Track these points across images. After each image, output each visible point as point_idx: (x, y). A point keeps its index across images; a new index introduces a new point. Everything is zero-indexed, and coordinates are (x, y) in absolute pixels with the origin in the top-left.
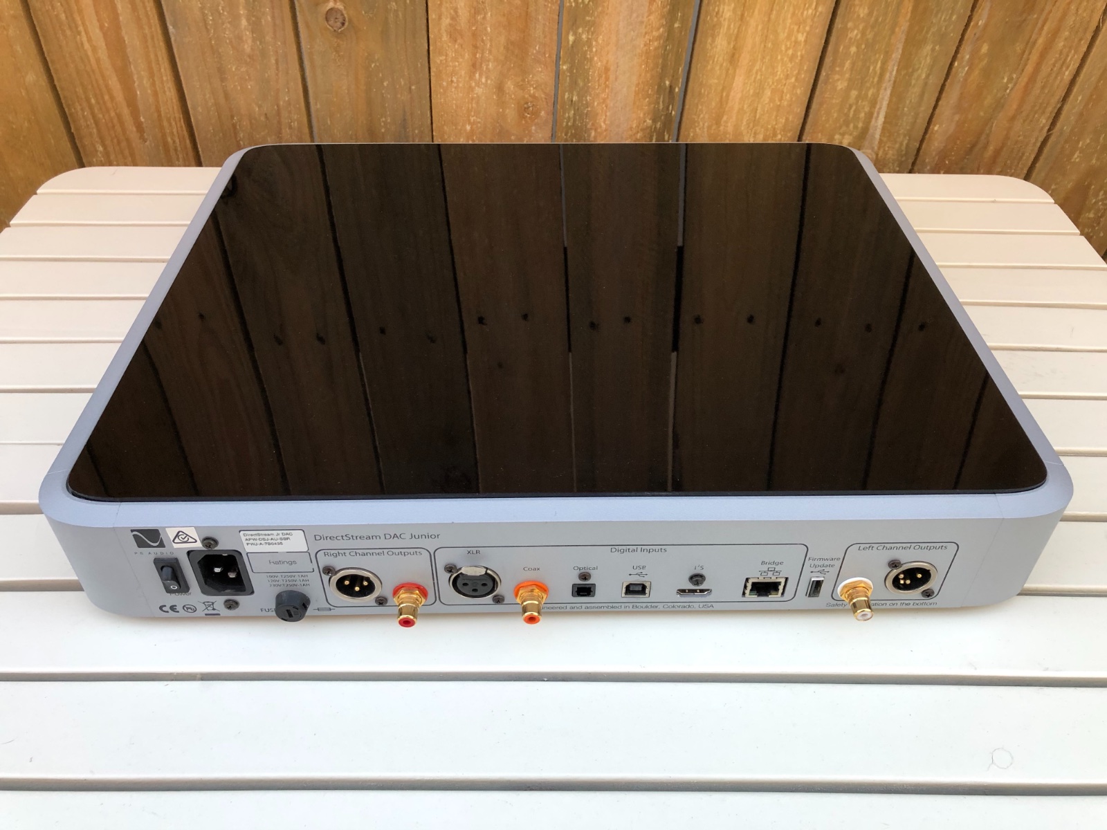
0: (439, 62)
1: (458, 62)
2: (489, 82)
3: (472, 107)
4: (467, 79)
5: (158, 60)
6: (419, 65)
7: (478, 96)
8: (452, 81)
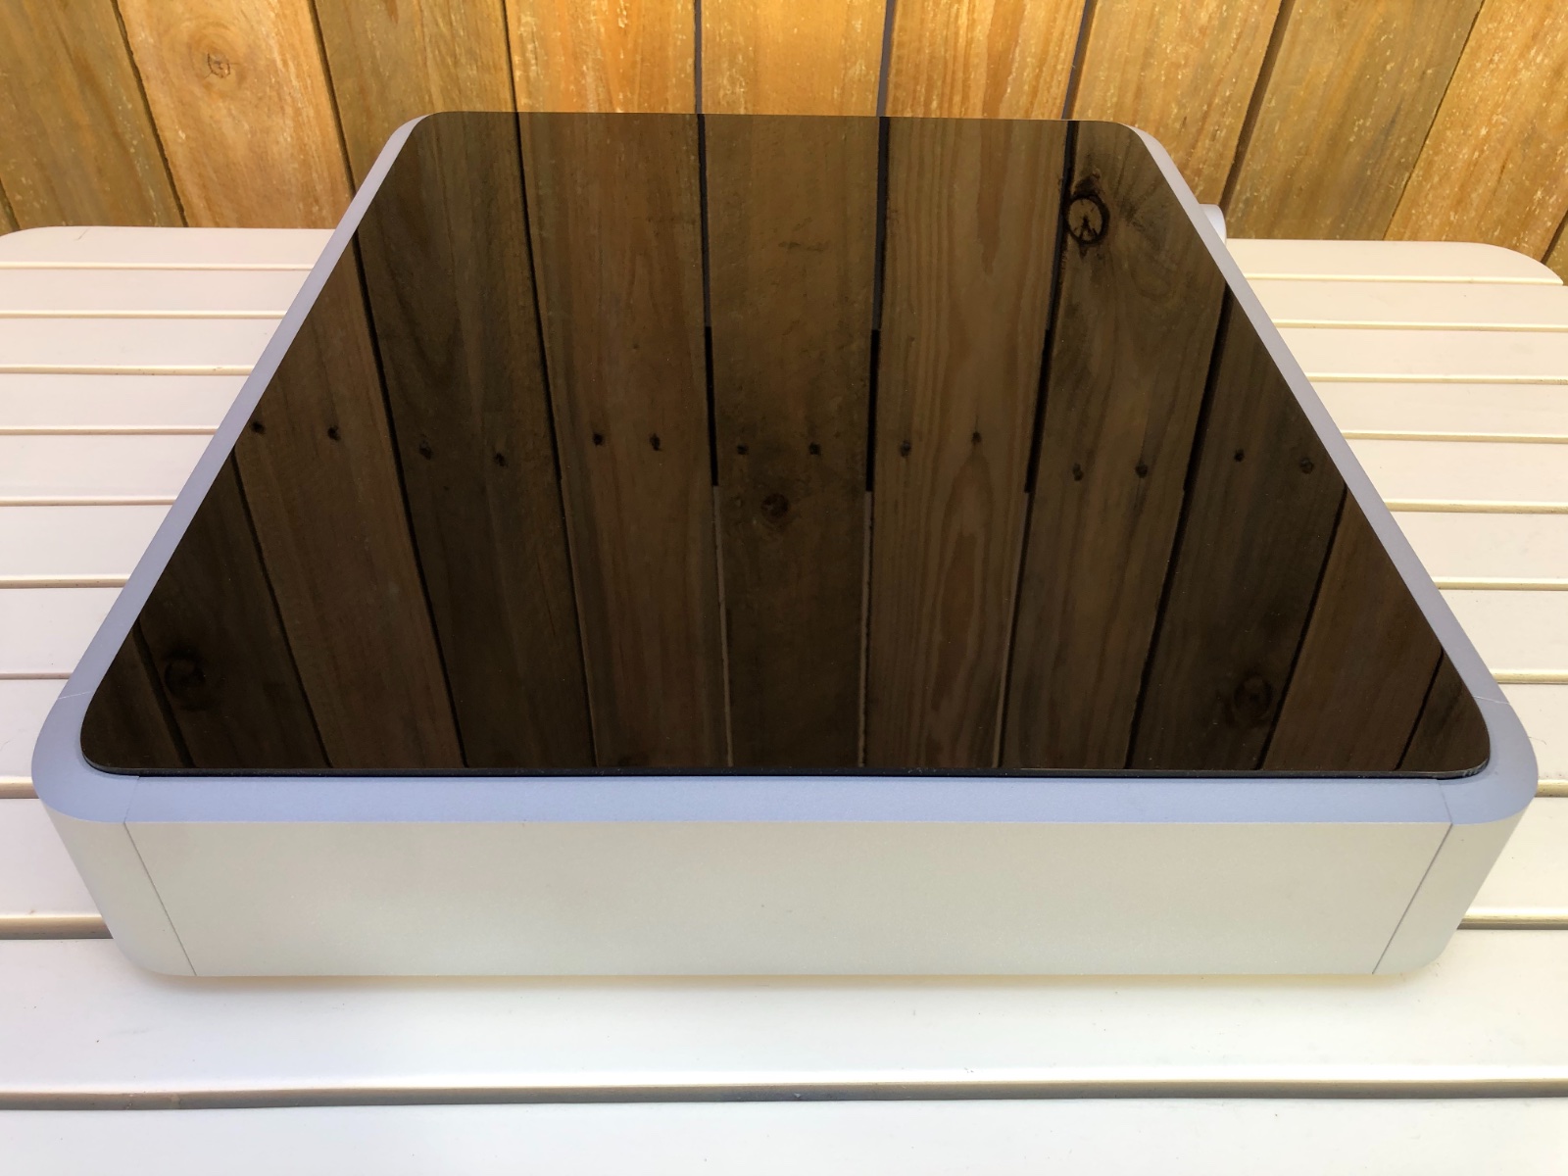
0: (1484, 31)
1: (1513, 31)
2: (1546, 61)
3: (1503, 101)
4: (1516, 57)
5: (1061, 41)
6: (1454, 37)
7: (1520, 84)
8: (1491, 61)
